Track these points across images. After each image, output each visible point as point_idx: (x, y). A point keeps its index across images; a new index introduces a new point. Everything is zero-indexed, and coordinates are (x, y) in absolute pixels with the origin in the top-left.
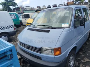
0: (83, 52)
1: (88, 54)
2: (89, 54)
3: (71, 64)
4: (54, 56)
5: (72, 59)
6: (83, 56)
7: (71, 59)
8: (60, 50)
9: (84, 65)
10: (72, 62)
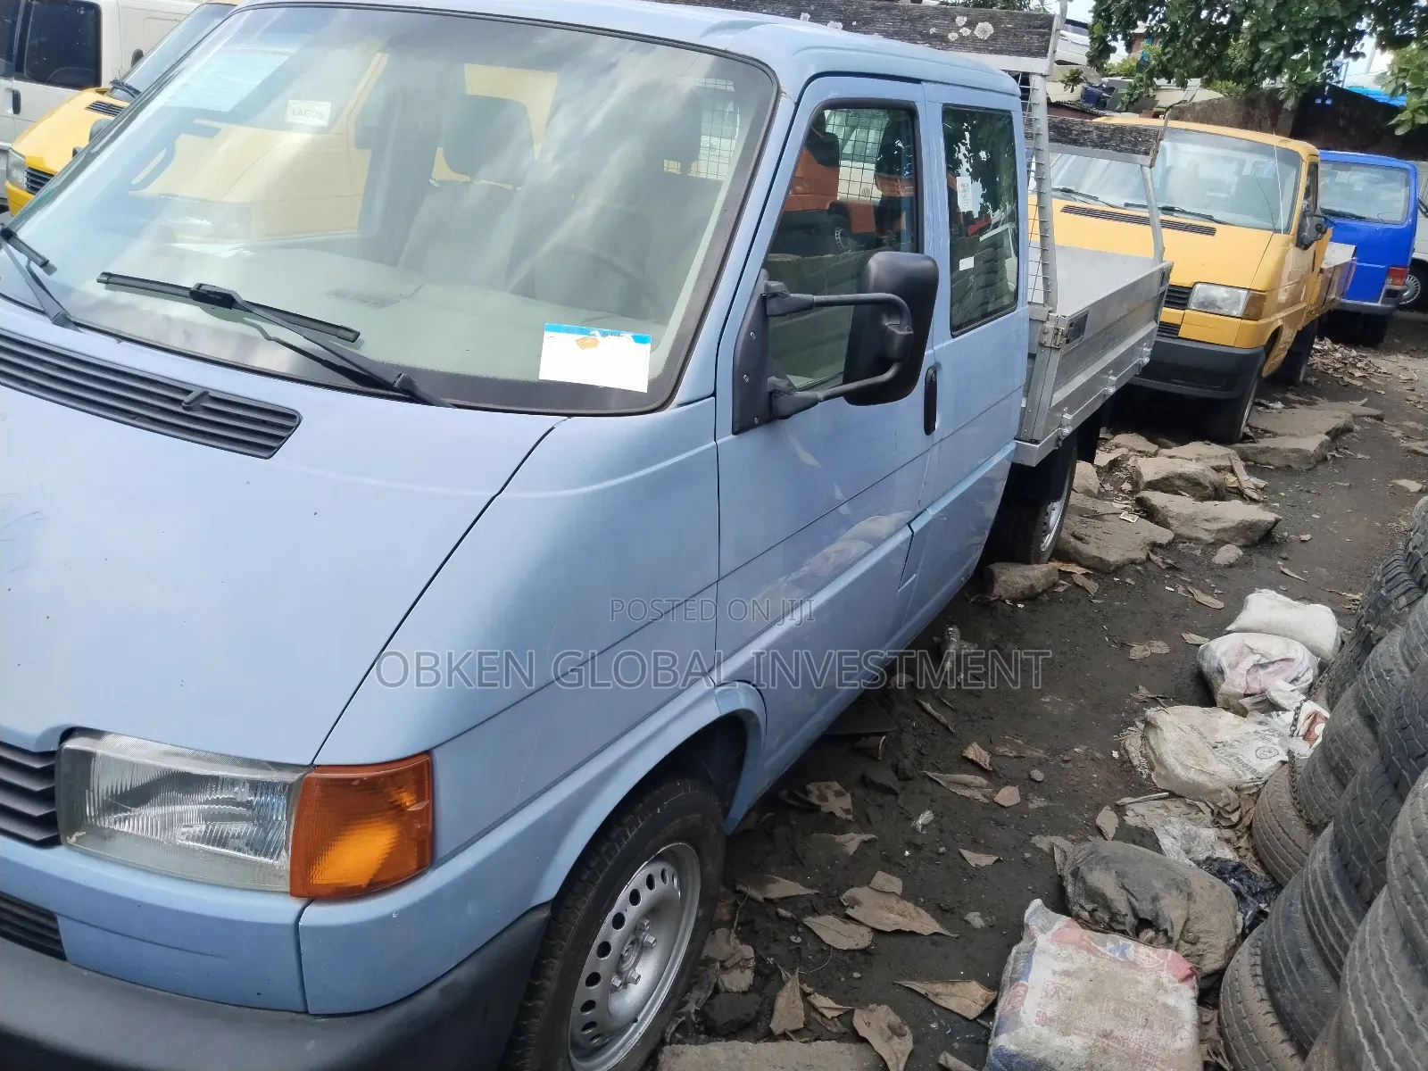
0: (865, 782)
1: (925, 817)
2: (937, 825)
3: (635, 993)
4: (280, 908)
5: (654, 912)
6: (852, 842)
7: (631, 913)
8: (407, 799)
9: (822, 1002)
10: (645, 970)
